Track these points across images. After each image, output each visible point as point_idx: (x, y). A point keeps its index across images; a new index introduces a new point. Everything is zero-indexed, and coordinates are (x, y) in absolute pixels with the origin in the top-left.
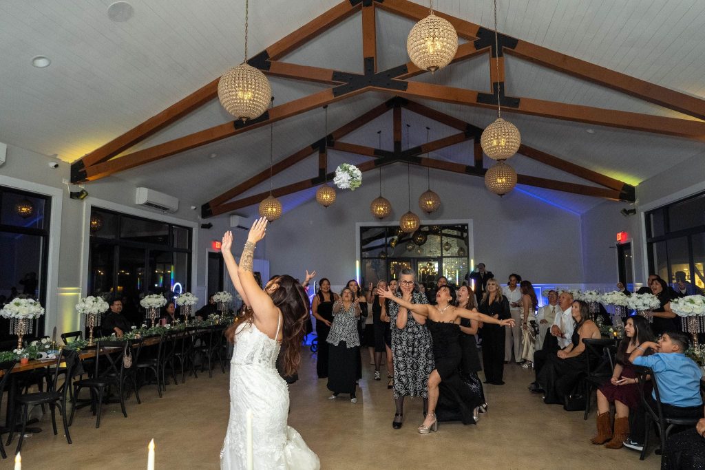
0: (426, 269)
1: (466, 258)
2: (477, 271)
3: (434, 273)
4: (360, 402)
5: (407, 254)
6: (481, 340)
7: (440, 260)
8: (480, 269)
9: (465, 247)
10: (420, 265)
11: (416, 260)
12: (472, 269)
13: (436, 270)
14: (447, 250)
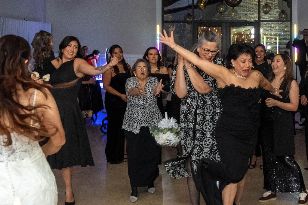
0: (240, 34)
1: (289, 23)
2: (302, 38)
3: (250, 40)
4: (159, 192)
5: (218, 17)
6: (304, 119)
7: (257, 24)
8: (305, 35)
9: (287, 9)
10: (234, 30)
11: (228, 24)
12: (295, 35)
13: (253, 37)
14: (266, 13)
